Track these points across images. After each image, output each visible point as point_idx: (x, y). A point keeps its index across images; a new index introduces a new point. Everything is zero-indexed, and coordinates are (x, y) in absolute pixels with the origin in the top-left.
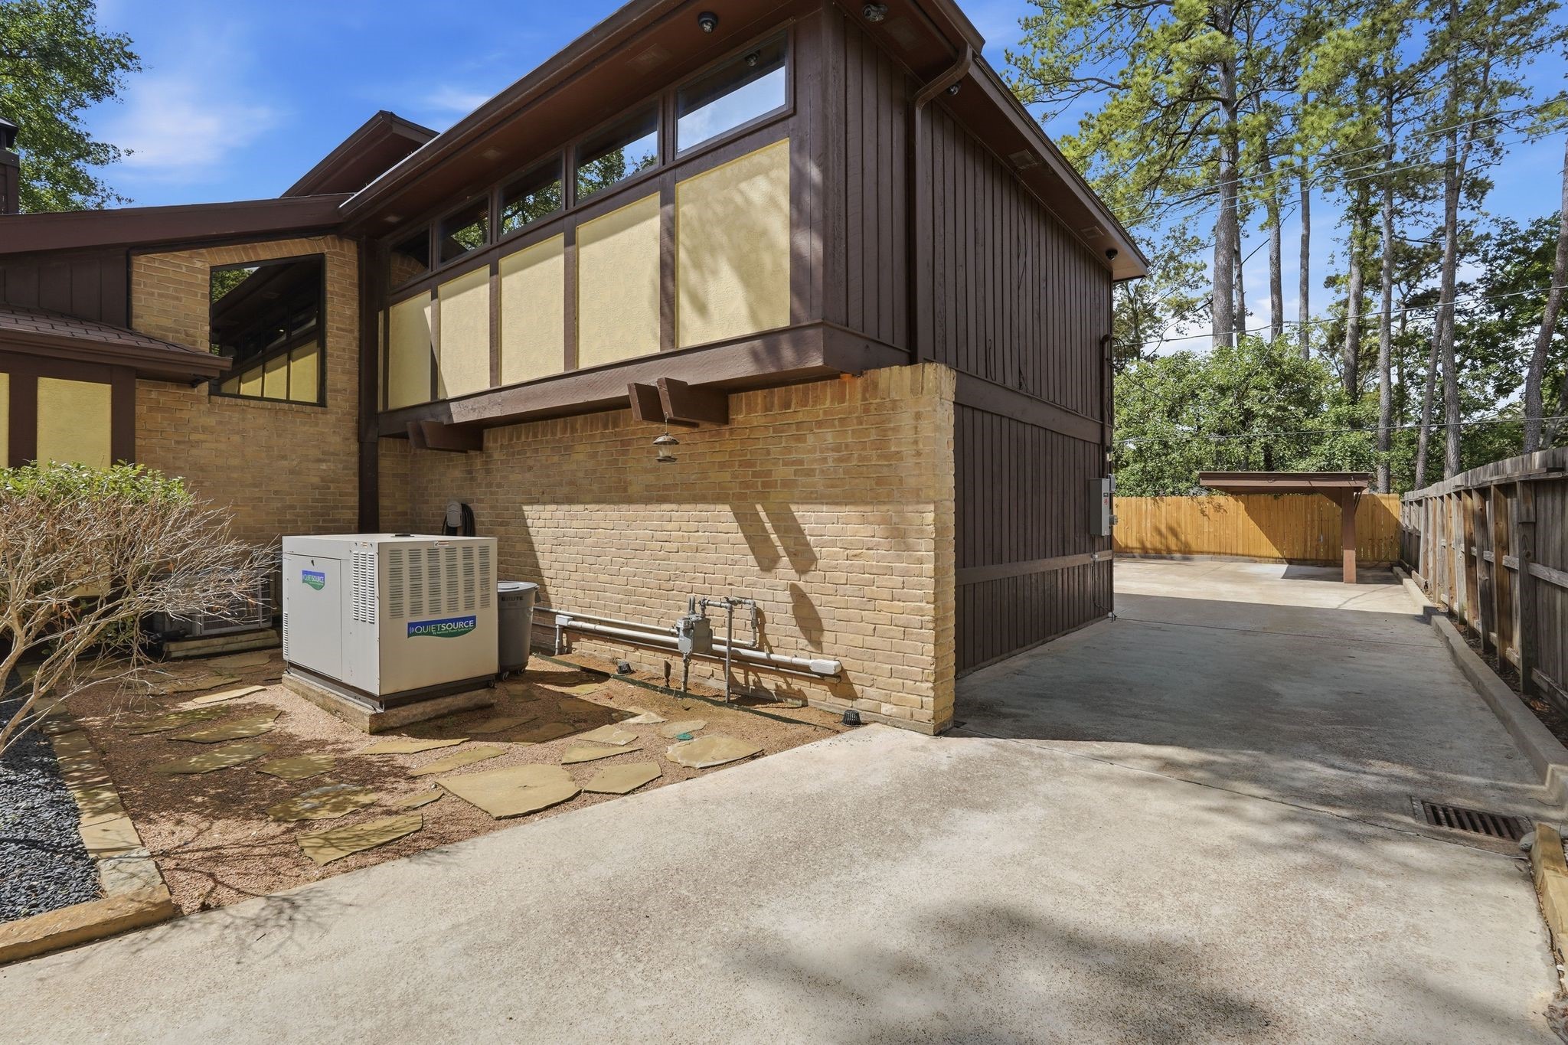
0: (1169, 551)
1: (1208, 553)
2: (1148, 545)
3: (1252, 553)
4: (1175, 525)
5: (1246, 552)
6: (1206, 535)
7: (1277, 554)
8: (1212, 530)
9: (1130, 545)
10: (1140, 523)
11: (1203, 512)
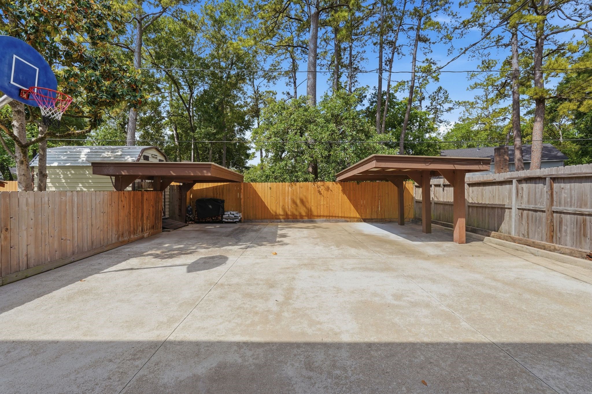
0: (301, 217)
1: (324, 216)
2: (289, 213)
3: (346, 216)
4: (305, 200)
5: (343, 216)
6: (322, 207)
7: (358, 216)
8: (325, 203)
9: (278, 213)
10: (284, 199)
11: (319, 192)
